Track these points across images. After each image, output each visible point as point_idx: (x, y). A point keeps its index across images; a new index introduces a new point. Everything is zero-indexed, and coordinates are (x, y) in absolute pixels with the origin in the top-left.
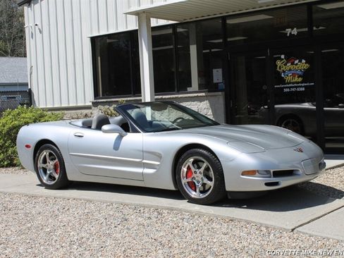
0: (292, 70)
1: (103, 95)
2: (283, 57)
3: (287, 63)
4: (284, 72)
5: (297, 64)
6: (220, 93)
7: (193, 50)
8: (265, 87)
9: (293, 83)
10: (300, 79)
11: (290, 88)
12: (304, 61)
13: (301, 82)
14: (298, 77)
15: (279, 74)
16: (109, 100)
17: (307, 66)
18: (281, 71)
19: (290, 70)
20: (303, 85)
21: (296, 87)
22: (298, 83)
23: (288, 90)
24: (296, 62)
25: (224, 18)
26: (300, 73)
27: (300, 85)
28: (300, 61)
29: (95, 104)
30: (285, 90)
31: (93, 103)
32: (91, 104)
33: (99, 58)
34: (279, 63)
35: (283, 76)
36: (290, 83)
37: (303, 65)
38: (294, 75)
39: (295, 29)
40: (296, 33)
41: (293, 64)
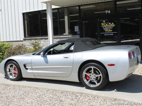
0: (108, 27)
1: (28, 36)
2: (104, 22)
3: (106, 24)
4: (105, 27)
5: (110, 25)
6: (78, 36)
7: (66, 18)
8: (96, 34)
9: (108, 32)
10: (111, 31)
11: (107, 34)
12: (113, 23)
13: (112, 32)
14: (110, 30)
15: (103, 28)
16: (31, 38)
17: (114, 25)
19: (107, 27)
20: (112, 33)
21: (110, 34)
22: (110, 32)
23: (106, 35)
24: (110, 24)
25: (79, 6)
26: (111, 28)
27: (111, 33)
28: (111, 23)
29: (25, 40)
30: (105, 35)
31: (24, 39)
32: (23, 40)
33: (26, 21)
34: (102, 24)
36: (107, 32)
37: (112, 25)
38: (109, 29)
39: (109, 11)
40: (110, 12)
41: (108, 24)
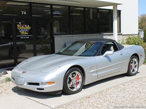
0: (24, 29)
2: (20, 23)
3: (22, 26)
4: (21, 30)
5: (26, 27)
8: (11, 36)
10: (27, 33)
11: (23, 37)
12: (28, 26)
14: (27, 32)
17: (30, 28)
18: (19, 29)
19: (23, 29)
20: (28, 36)
21: (26, 37)
22: (26, 35)
23: (22, 38)
24: (26, 26)
26: (27, 31)
27: (27, 35)
28: (27, 26)
34: (18, 26)
35: (20, 31)
36: (23, 35)
37: (28, 27)
38: (25, 31)
39: (25, 12)
40: (25, 14)
41: (24, 26)
